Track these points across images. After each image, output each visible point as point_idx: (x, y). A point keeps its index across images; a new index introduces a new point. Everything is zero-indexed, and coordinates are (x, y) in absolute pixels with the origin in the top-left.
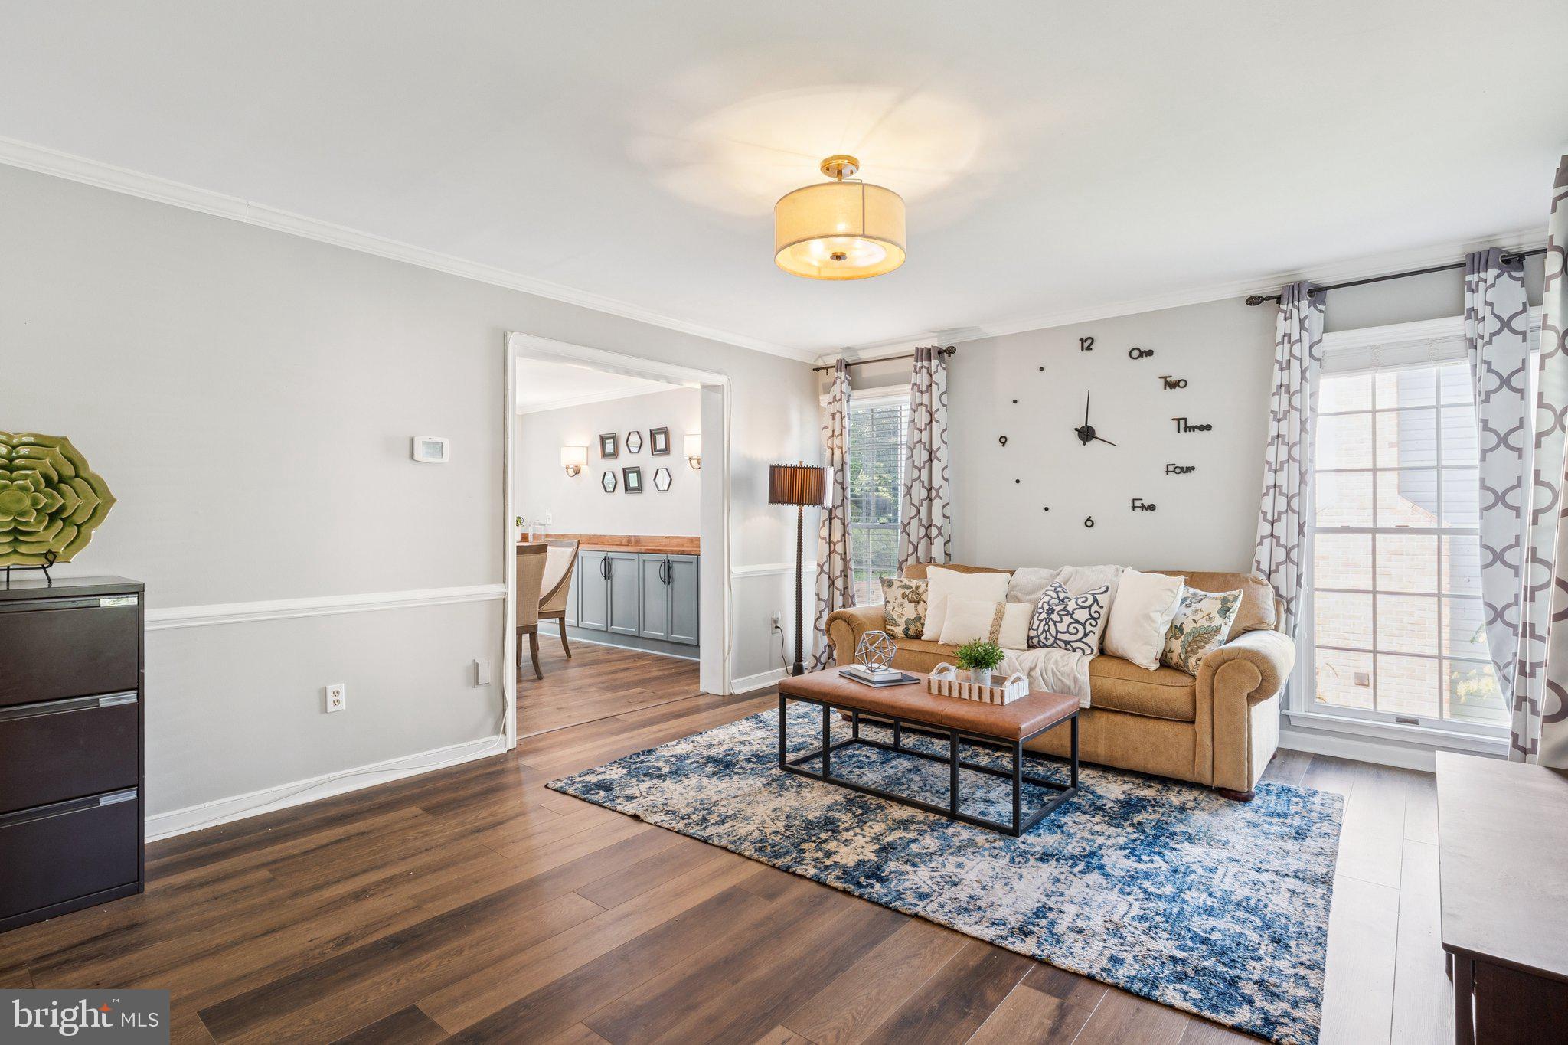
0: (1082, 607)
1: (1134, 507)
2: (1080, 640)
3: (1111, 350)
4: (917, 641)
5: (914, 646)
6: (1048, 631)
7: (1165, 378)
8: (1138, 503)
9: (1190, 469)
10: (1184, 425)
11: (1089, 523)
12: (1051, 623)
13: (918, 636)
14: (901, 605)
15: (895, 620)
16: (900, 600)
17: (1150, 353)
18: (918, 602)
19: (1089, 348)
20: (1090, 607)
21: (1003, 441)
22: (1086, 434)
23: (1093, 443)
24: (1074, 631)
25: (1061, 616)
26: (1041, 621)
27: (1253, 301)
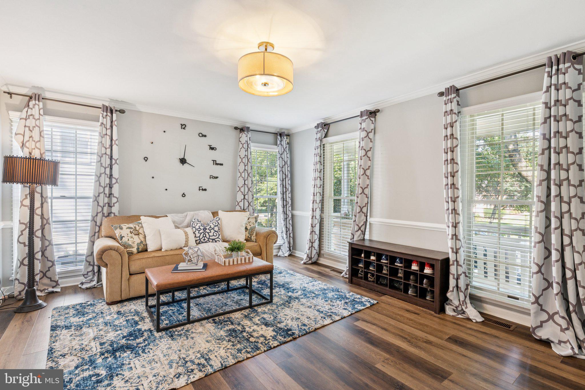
0: (216, 226)
1: (199, 190)
2: (218, 238)
3: (192, 132)
4: (146, 253)
5: (145, 255)
6: (206, 236)
7: (210, 146)
8: (201, 188)
9: (217, 178)
10: (215, 163)
11: (184, 195)
12: (206, 233)
13: (146, 250)
14: (132, 237)
15: (131, 245)
16: (130, 235)
17: (205, 136)
18: (139, 234)
19: (184, 129)
20: (218, 225)
21: (146, 159)
22: (183, 161)
23: (185, 165)
24: (216, 235)
25: (210, 230)
26: (201, 233)
27: (236, 128)
